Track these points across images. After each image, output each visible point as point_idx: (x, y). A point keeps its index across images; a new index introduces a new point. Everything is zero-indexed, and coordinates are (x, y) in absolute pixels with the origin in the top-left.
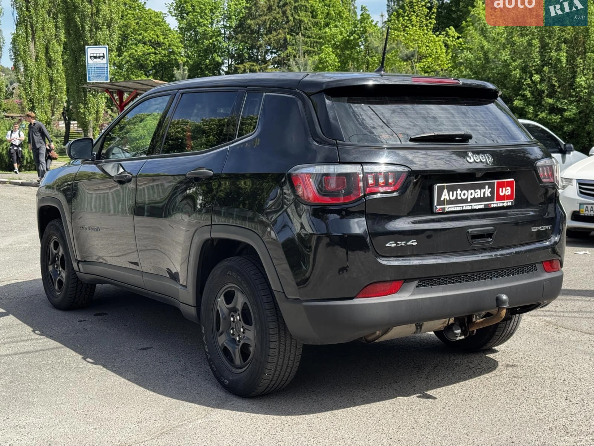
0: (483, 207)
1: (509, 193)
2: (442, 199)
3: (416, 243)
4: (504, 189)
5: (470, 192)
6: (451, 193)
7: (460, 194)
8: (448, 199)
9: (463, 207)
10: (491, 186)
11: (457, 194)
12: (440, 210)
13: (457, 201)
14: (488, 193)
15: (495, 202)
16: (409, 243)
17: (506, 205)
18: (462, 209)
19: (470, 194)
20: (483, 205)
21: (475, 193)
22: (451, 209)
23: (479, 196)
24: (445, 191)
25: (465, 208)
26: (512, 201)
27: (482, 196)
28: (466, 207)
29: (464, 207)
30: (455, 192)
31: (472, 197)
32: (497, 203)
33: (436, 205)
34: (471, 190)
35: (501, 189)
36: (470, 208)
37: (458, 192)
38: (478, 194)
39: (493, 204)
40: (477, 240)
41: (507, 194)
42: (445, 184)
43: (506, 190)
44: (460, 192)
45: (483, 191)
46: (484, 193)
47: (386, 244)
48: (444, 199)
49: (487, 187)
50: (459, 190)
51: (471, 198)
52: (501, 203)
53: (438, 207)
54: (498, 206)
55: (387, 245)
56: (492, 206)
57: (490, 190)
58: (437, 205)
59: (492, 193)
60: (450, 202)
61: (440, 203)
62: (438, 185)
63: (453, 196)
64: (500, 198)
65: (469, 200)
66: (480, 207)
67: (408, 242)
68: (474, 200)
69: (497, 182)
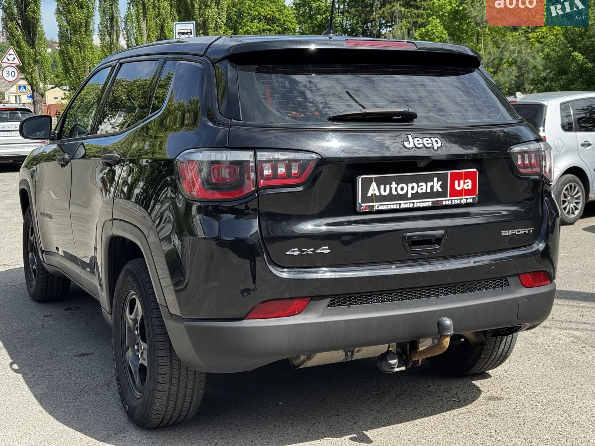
0: (430, 205)
1: (470, 187)
2: (369, 194)
3: (329, 251)
4: (462, 182)
5: (410, 185)
6: (382, 187)
7: (396, 189)
8: (378, 194)
9: (400, 204)
10: (442, 178)
11: (391, 189)
12: (366, 209)
13: (391, 197)
14: (437, 187)
15: (448, 198)
16: (319, 251)
17: (465, 202)
18: (398, 207)
19: (410, 189)
20: (431, 202)
21: (418, 187)
22: (381, 208)
23: (424, 191)
24: (374, 185)
25: (403, 206)
26: (474, 196)
27: (429, 190)
28: (405, 204)
29: (402, 204)
30: (388, 186)
31: (414, 192)
32: (451, 200)
33: (360, 202)
34: (412, 183)
35: (456, 182)
36: (411, 206)
37: (392, 186)
38: (423, 188)
39: (446, 200)
40: (418, 247)
41: (466, 188)
42: (373, 176)
43: (464, 183)
44: (396, 186)
45: (429, 184)
46: (432, 187)
47: (287, 251)
48: (372, 194)
49: (436, 179)
50: (394, 183)
51: (412, 194)
52: (457, 199)
53: (363, 205)
54: (453, 203)
55: (289, 253)
56: (444, 203)
57: (440, 183)
58: (362, 202)
59: (443, 186)
60: (381, 198)
61: (366, 199)
62: (363, 176)
63: (385, 191)
64: (455, 193)
65: (409, 196)
66: (426, 205)
67: (317, 249)
68: (416, 196)
69: (451, 173)
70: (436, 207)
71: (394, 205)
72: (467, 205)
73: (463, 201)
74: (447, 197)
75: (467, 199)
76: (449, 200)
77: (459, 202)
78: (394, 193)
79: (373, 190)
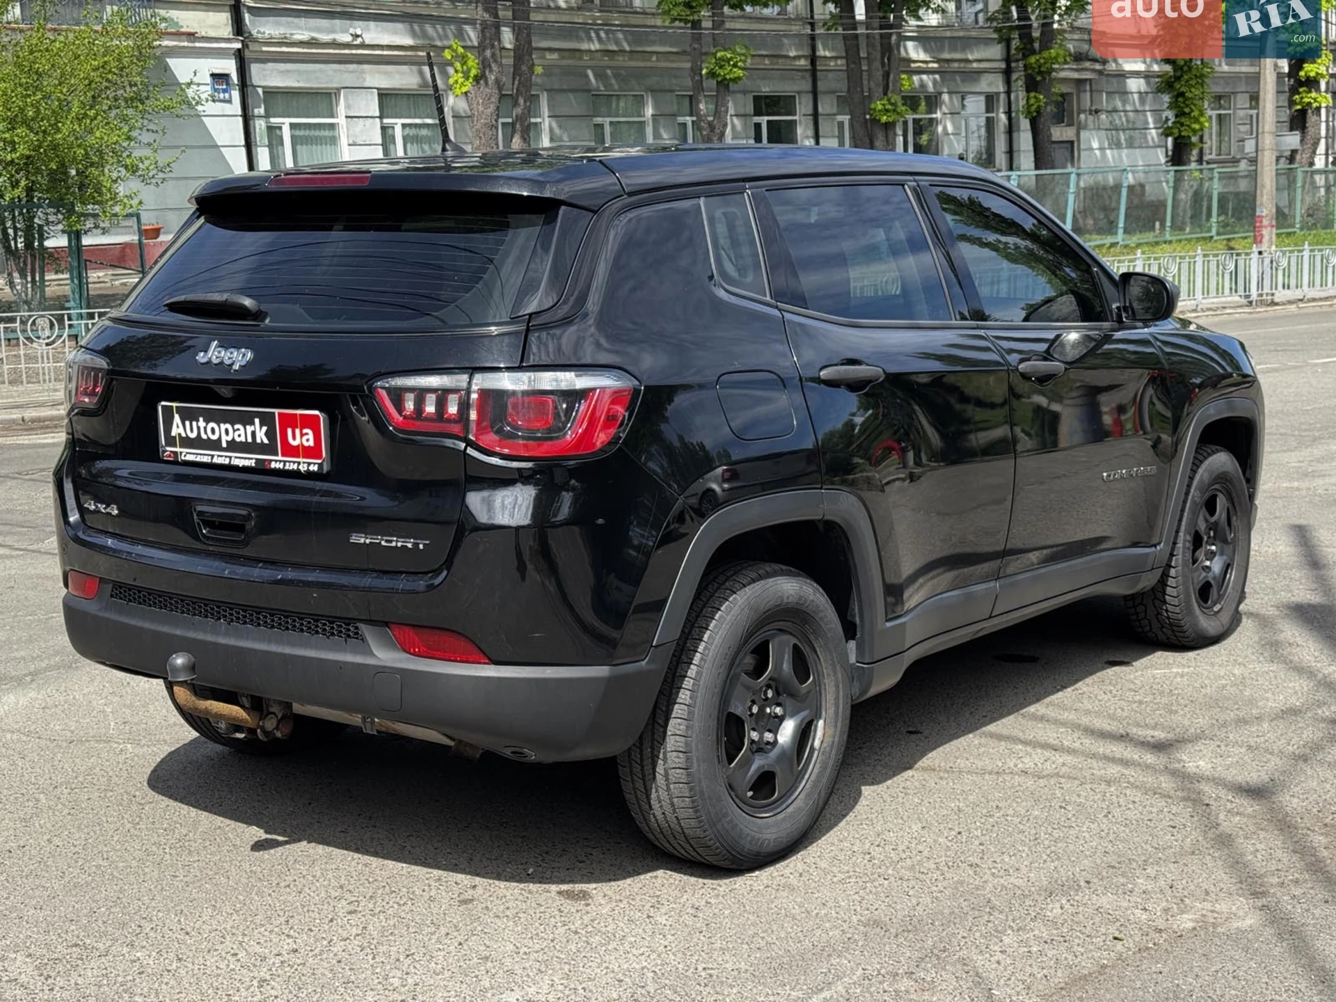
0: (254, 465)
2: (173, 432)
4: (297, 431)
5: (223, 427)
6: (187, 423)
7: (205, 428)
8: (183, 435)
9: (213, 456)
10: (267, 421)
11: (199, 428)
12: (169, 456)
14: (261, 434)
15: (280, 458)
17: (306, 469)
18: (210, 461)
19: (224, 432)
20: (254, 461)
21: (234, 431)
22: (190, 458)
23: (243, 439)
24: (178, 419)
25: (216, 460)
26: (319, 461)
27: (249, 439)
28: (220, 458)
29: (215, 457)
31: (230, 438)
32: (284, 463)
33: (163, 443)
34: (225, 423)
35: (289, 431)
36: (227, 461)
37: (200, 424)
38: (241, 433)
39: (276, 461)
41: (306, 444)
42: (176, 404)
43: (302, 435)
44: (204, 424)
45: (250, 428)
46: (254, 434)
48: (177, 434)
49: (258, 421)
50: (202, 419)
51: (227, 442)
52: (294, 462)
53: (167, 448)
54: (288, 468)
55: (86, 505)
56: (273, 465)
57: (265, 428)
58: (166, 444)
59: (271, 436)
60: (187, 442)
61: (171, 440)
62: (163, 403)
63: (192, 430)
64: (290, 451)
65: (224, 445)
66: (247, 463)
68: (233, 446)
69: (279, 414)
70: (261, 469)
71: (203, 456)
72: (309, 475)
73: (303, 468)
74: (277, 455)
75: (309, 464)
76: (280, 461)
77: (295, 467)
78: (204, 437)
79: (177, 427)
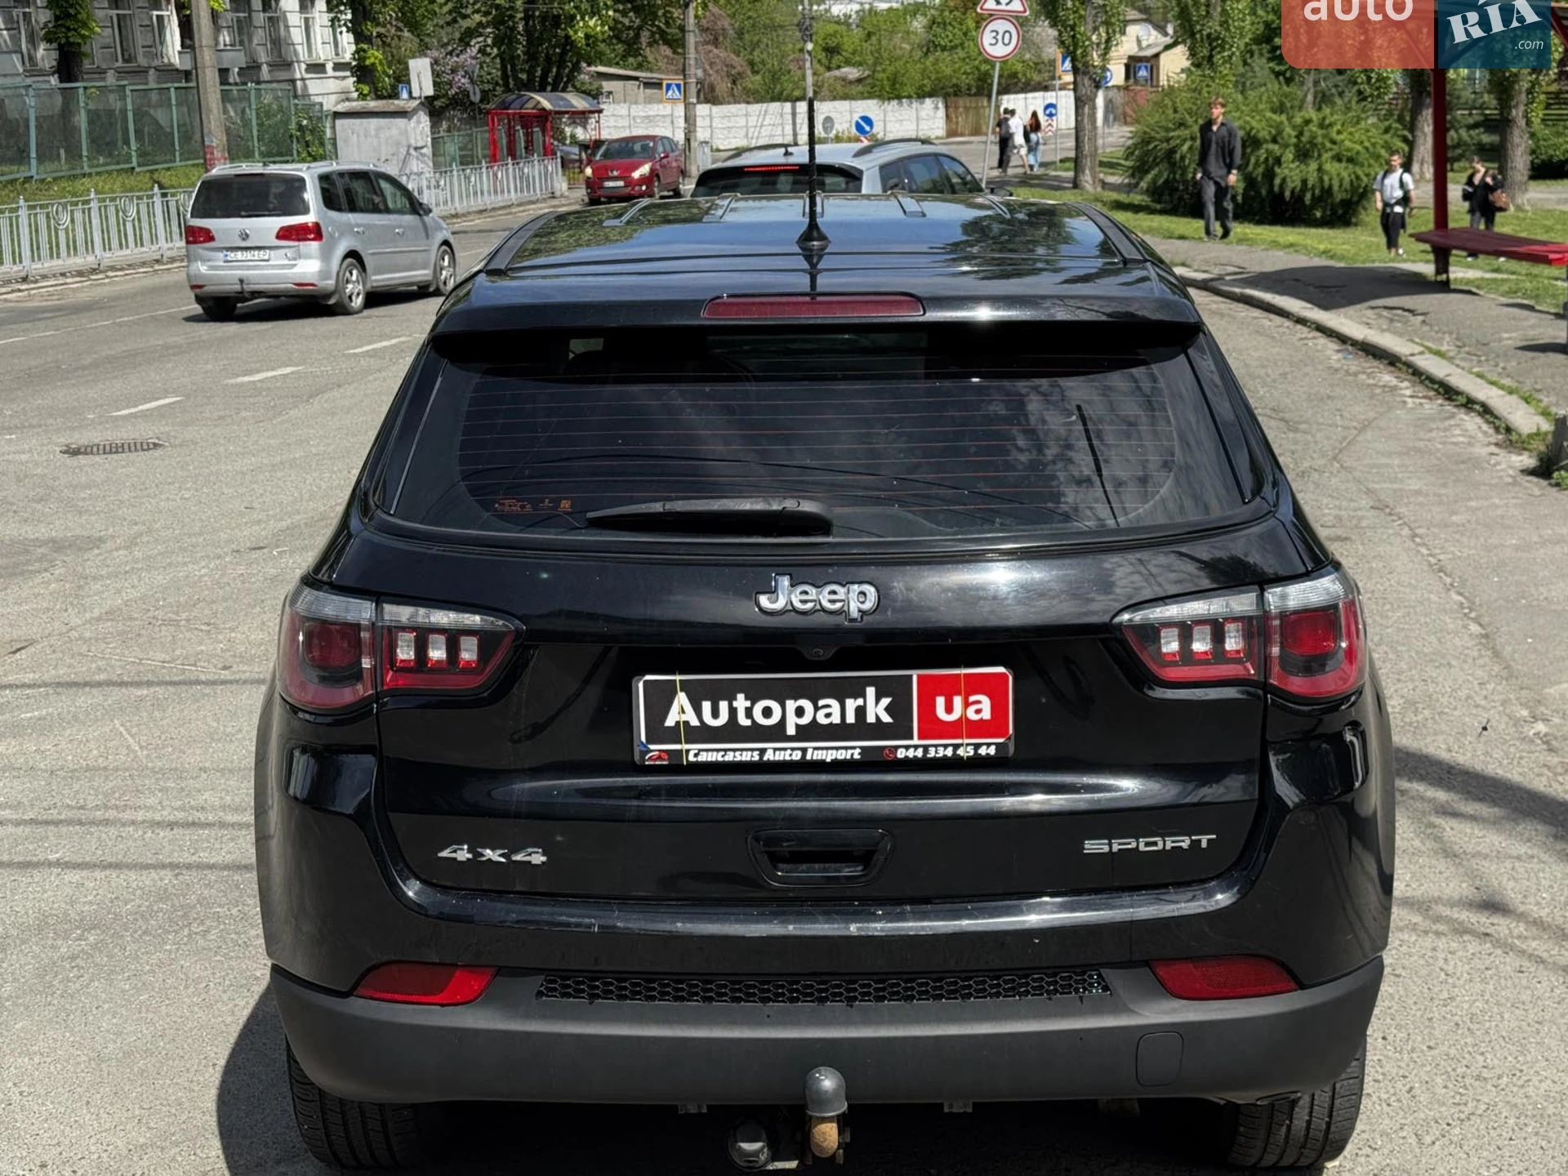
0: (857, 756)
1: (986, 715)
2: (670, 722)
3: (544, 859)
4: (958, 701)
5: (791, 705)
6: (707, 706)
8: (695, 722)
9: (762, 751)
10: (892, 689)
11: (733, 712)
12: (659, 758)
14: (877, 710)
16: (518, 857)
17: (972, 753)
18: (756, 758)
19: (794, 713)
20: (858, 750)
21: (817, 709)
22: (705, 758)
23: (836, 720)
24: (682, 698)
25: (769, 756)
26: (1001, 740)
27: (851, 719)
28: (775, 752)
29: (770, 752)
30: (724, 706)
31: (805, 721)
32: (926, 748)
33: (643, 738)
34: (796, 699)
35: (940, 701)
36: (797, 756)
37: (735, 704)
38: (831, 712)
39: (907, 747)
41: (973, 716)
42: (678, 678)
43: (967, 704)
44: (748, 704)
45: (851, 704)
46: (861, 712)
47: (442, 850)
48: (678, 723)
49: (871, 692)
50: (741, 697)
52: (946, 746)
53: (652, 747)
54: (932, 753)
55: (445, 854)
56: (901, 753)
57: (886, 701)
58: (650, 740)
59: (899, 709)
60: (705, 734)
62: (648, 677)
63: (715, 714)
65: (791, 730)
66: (842, 755)
67: (516, 851)
68: (812, 732)
69: (920, 678)
70: (873, 762)
71: (743, 752)
73: (966, 752)
74: (911, 738)
75: (977, 746)
76: (916, 747)
77: (949, 752)
78: (744, 721)
79: (680, 711)
